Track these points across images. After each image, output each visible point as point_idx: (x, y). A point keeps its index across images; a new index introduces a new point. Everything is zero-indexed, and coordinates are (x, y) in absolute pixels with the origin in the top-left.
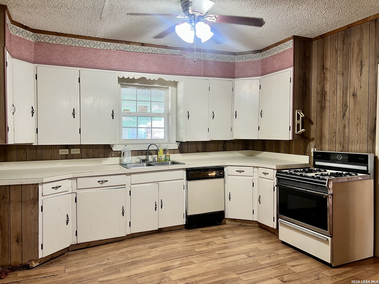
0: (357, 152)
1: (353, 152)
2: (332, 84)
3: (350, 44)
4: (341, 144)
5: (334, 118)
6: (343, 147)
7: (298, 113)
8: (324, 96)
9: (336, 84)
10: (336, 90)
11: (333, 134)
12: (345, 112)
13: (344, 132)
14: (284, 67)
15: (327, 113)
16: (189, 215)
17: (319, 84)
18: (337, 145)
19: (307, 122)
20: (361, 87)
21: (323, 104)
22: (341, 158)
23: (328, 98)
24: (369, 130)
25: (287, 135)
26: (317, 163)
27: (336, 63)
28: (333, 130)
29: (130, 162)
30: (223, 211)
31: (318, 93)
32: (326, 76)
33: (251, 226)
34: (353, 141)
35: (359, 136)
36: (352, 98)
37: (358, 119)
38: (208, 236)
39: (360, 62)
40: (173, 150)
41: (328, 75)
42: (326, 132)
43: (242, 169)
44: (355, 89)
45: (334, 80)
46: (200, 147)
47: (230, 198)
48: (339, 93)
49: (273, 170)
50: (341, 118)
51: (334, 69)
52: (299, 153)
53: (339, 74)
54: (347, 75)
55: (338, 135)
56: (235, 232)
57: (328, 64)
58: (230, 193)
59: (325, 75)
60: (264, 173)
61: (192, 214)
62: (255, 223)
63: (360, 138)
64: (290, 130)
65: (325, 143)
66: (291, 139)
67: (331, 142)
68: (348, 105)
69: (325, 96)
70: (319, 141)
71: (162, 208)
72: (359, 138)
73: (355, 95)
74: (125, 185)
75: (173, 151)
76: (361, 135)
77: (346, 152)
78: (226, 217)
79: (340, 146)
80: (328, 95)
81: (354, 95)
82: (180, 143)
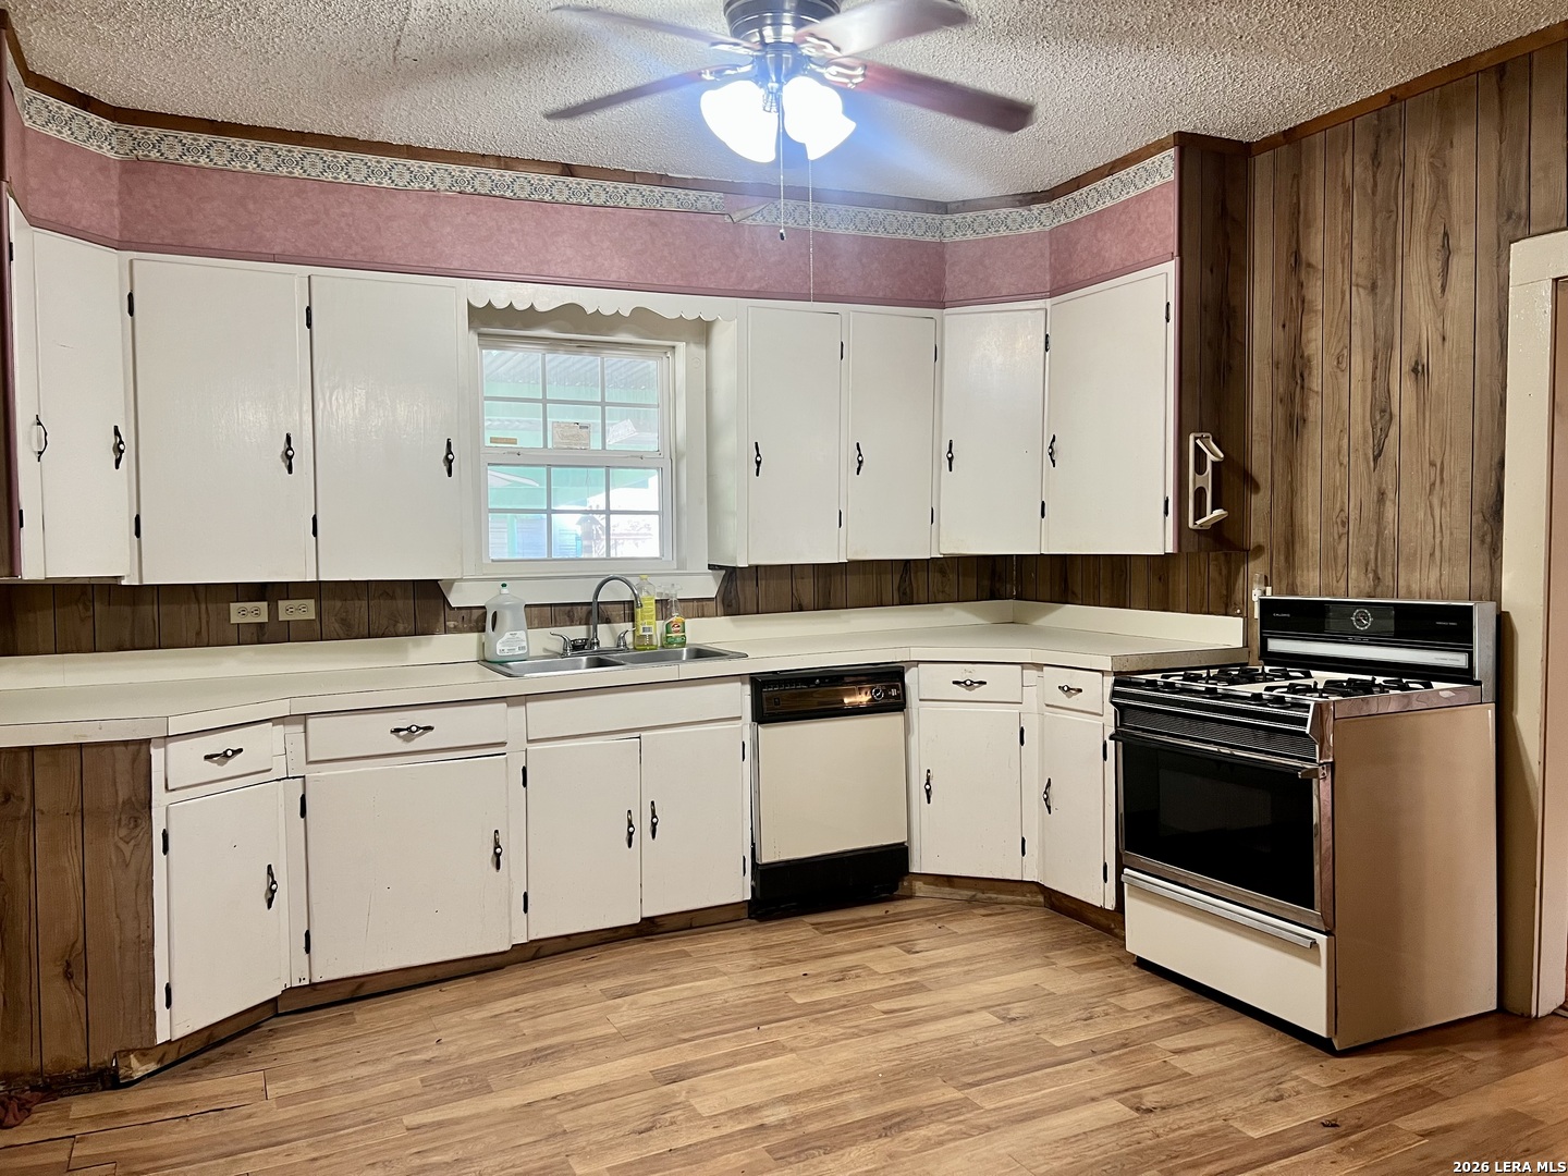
0: (1428, 598)
1: (1414, 598)
2: (1331, 326)
3: (1402, 165)
4: (1369, 569)
5: (1341, 464)
6: (1377, 578)
7: (1196, 445)
8: (1302, 375)
9: (1346, 326)
10: (1346, 352)
11: (1335, 526)
12: (1383, 436)
13: (1380, 516)
14: (1142, 260)
15: (1316, 443)
16: (765, 861)
17: (1280, 327)
18: (1353, 572)
19: (1233, 480)
20: (1444, 339)
21: (1298, 410)
22: (1367, 624)
23: (1315, 383)
24: (1475, 508)
25: (1153, 536)
26: (1275, 645)
27: (1346, 242)
28: (1338, 510)
29: (521, 652)
30: (903, 844)
31: (1276, 365)
32: (1309, 297)
33: (1013, 903)
34: (1415, 553)
35: (1438, 535)
36: (1408, 384)
37: (1435, 465)
38: (842, 944)
39: (1440, 236)
40: (695, 603)
41: (1316, 292)
42: (1311, 520)
43: (978, 673)
44: (1419, 344)
45: (1337, 311)
46: (807, 589)
47: (928, 792)
48: (1359, 364)
49: (1100, 675)
50: (1368, 463)
51: (1340, 265)
52: (1204, 609)
53: (1357, 285)
54: (1390, 289)
55: (1357, 530)
56: (954, 927)
57: (1317, 247)
58: (929, 771)
59: (1304, 290)
60: (1066, 689)
61: (777, 859)
62: (1030, 892)
63: (1441, 542)
64: (1166, 513)
65: (1305, 565)
66: (1170, 549)
67: (1329, 560)
68: (1395, 410)
69: (1306, 375)
70: (1282, 558)
71: (654, 837)
72: (1438, 541)
73: (1420, 368)
74: (503, 744)
75: (698, 607)
76: (1444, 528)
77: (1386, 597)
78: (914, 869)
79: (1363, 577)
80: (1317, 372)
81: (1419, 371)
82: (724, 572)
